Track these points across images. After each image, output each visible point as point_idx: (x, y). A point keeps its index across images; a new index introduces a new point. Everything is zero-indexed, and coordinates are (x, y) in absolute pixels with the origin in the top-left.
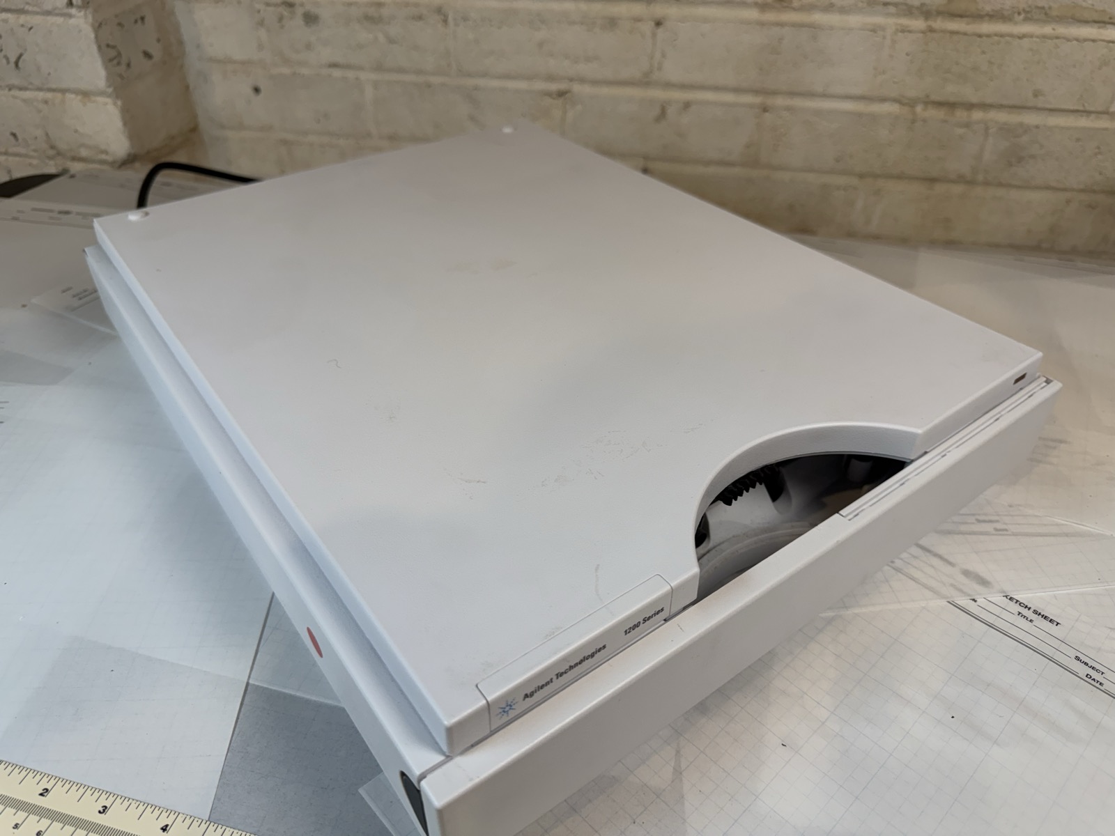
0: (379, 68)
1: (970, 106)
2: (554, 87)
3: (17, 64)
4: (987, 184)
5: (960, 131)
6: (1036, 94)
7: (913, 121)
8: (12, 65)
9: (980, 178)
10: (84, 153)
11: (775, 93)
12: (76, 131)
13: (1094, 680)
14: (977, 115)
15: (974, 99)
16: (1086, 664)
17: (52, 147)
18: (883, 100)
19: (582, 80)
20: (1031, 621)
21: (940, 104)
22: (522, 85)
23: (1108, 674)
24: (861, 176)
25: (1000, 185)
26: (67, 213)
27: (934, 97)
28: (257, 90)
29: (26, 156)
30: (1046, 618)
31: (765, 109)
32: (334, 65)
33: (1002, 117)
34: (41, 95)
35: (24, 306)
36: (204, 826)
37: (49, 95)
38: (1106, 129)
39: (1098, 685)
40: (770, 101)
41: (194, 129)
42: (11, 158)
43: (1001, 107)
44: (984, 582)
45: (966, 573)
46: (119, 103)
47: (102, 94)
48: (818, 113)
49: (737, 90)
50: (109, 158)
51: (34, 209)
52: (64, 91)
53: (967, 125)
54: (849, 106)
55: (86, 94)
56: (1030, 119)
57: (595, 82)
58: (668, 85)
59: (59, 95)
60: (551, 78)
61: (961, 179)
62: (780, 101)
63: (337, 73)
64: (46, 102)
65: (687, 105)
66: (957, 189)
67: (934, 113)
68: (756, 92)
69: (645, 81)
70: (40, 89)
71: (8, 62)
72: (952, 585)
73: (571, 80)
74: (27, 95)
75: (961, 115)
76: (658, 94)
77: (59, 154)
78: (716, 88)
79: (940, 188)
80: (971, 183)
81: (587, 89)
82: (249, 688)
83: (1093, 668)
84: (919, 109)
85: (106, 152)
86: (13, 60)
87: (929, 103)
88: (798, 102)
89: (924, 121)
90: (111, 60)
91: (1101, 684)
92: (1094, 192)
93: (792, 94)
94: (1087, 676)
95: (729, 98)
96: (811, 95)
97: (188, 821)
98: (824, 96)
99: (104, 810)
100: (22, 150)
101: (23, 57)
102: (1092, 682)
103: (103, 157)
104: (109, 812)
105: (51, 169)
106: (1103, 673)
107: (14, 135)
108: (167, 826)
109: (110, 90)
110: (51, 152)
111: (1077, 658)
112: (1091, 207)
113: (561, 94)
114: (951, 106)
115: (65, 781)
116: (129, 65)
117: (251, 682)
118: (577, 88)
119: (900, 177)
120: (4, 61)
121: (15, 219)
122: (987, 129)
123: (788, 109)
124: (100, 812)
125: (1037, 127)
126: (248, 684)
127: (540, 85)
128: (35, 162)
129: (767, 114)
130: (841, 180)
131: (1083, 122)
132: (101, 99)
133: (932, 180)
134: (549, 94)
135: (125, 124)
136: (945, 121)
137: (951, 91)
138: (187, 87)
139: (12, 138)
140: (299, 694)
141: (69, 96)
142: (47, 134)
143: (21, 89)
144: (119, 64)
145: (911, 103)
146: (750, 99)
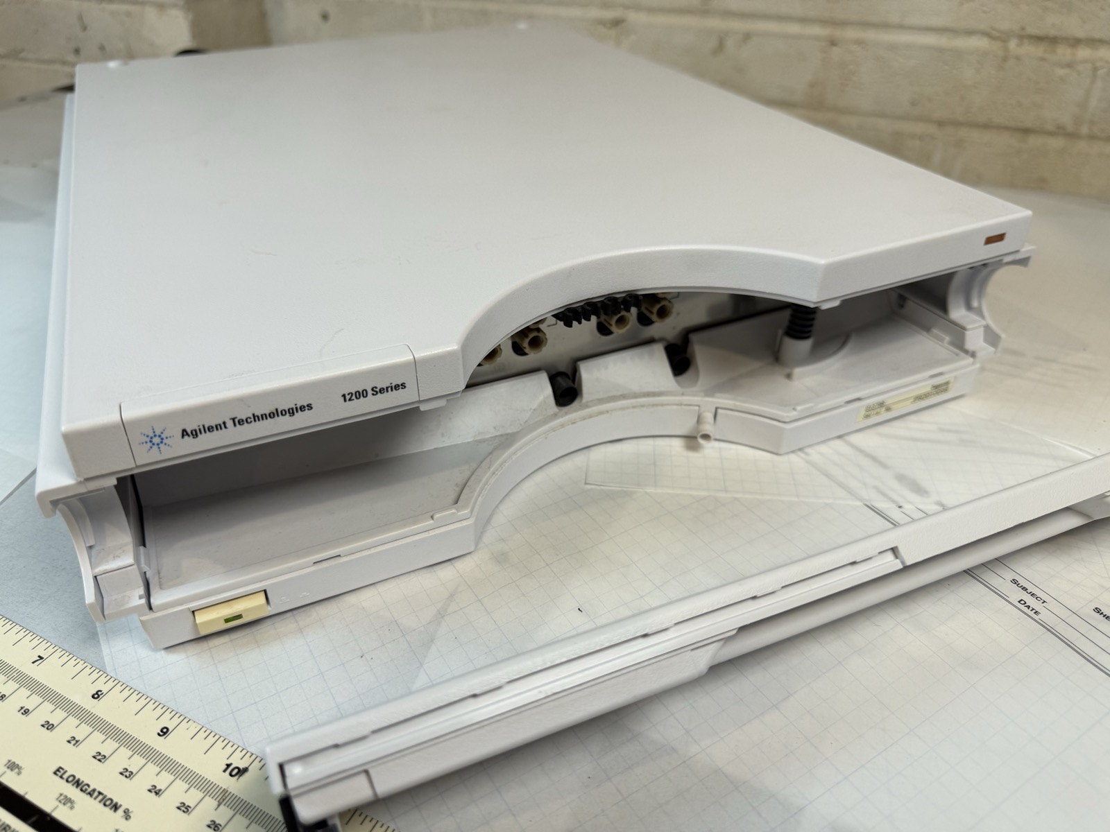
1: (1076, 42)
2: (609, 14)
4: (1092, 137)
5: (1061, 72)
7: (1005, 59)
9: (1084, 130)
11: (844, 24)
13: (1029, 607)
14: (1083, 53)
15: (1080, 34)
16: (1024, 589)
18: (970, 33)
19: (639, 8)
21: (1039, 39)
24: (941, 124)
27: (1031, 30)
28: (325, 17)
31: (833, 43)
34: (125, 8)
37: (132, 8)
40: (839, 33)
45: (901, 478)
46: (190, 16)
47: (175, 6)
48: (892, 47)
49: (803, 20)
52: (144, 4)
53: (1070, 65)
54: (931, 40)
55: (161, 7)
57: (651, 10)
58: (728, 14)
59: (140, 8)
60: (606, 5)
61: (1060, 131)
62: (851, 33)
65: (747, 37)
66: (1057, 143)
67: (1031, 50)
68: (824, 22)
69: (705, 11)
70: (125, 2)
72: (876, 488)
73: (627, 8)
74: (114, 7)
75: (1064, 52)
76: (715, 23)
78: (780, 18)
79: (1034, 141)
80: (1073, 136)
81: (644, 19)
83: (1034, 596)
84: (1013, 44)
87: (1024, 37)
88: (871, 35)
89: (1018, 58)
91: (1036, 613)
93: (865, 25)
95: (795, 29)
96: (885, 26)
98: (901, 27)
102: (1025, 609)
106: (1044, 602)
109: (182, 3)
111: (1015, 582)
113: (617, 23)
114: (1052, 41)
118: (633, 17)
119: (986, 126)
122: (1095, 69)
123: (859, 42)
127: (594, 13)
129: (835, 49)
130: (918, 128)
132: (174, 12)
133: (1026, 131)
134: (602, 22)
136: (1043, 59)
137: (1053, 23)
141: (148, 9)
143: (109, 2)
145: (1001, 37)
146: (817, 30)
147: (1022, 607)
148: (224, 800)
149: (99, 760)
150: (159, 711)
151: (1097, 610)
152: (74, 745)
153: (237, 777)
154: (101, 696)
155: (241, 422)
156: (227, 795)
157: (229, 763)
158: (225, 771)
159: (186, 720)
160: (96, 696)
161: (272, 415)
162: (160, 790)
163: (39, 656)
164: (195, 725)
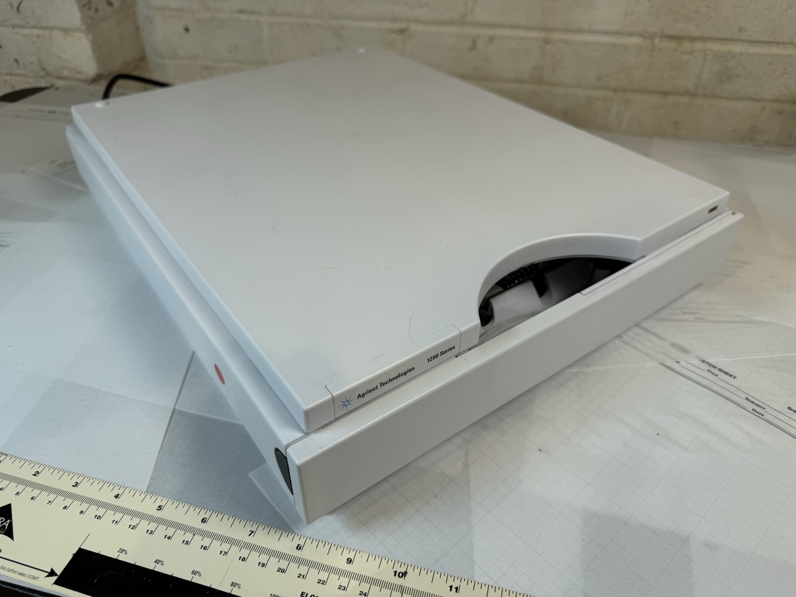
0: (273, 13)
1: (694, 39)
2: (397, 26)
3: (18, 8)
4: (705, 96)
5: (686, 57)
6: (741, 30)
7: (653, 50)
8: (15, 9)
9: (700, 91)
10: (65, 73)
11: (553, 30)
12: (60, 58)
13: (758, 412)
14: (698, 45)
15: (697, 34)
16: (753, 402)
17: (43, 69)
18: (631, 34)
19: (417, 21)
20: (716, 375)
21: (672, 38)
22: (374, 25)
23: (768, 410)
24: (615, 90)
25: (715, 97)
26: (53, 112)
27: (668, 32)
28: (187, 30)
29: (25, 76)
30: (726, 373)
31: (547, 42)
32: (241, 11)
33: (716, 47)
34: (35, 31)
35: (24, 172)
36: (143, 496)
37: (41, 32)
38: (791, 56)
39: (760, 416)
40: (550, 36)
41: (143, 59)
42: (14, 78)
43: (715, 39)
44: (685, 351)
45: (674, 345)
46: (90, 37)
47: (78, 30)
48: (584, 44)
49: (527, 28)
50: (83, 77)
51: (31, 110)
52: (51, 28)
53: (691, 53)
54: (607, 39)
55: (66, 31)
56: (737, 48)
57: (426, 23)
58: (478, 24)
59: (47, 32)
60: (394, 19)
61: (686, 93)
62: (557, 36)
63: (243, 17)
64: (39, 36)
65: (491, 39)
66: (685, 100)
67: (667, 44)
68: (541, 29)
69: (462, 22)
70: (34, 27)
71: (12, 7)
72: (663, 353)
73: (409, 21)
74: (25, 31)
75: (687, 45)
76: (471, 31)
77: (48, 74)
78: (512, 27)
79: (671, 99)
80: (694, 95)
81: (420, 28)
82: (175, 412)
83: (758, 405)
84: (657, 41)
85: (80, 73)
86: (15, 6)
87: (664, 36)
88: (571, 37)
89: (660, 50)
90: (84, 6)
91: (762, 415)
92: (781, 101)
93: (567, 30)
94: (753, 410)
95: (522, 33)
96: (580, 31)
97: (132, 492)
98: (589, 32)
99: (76, 485)
100: (22, 72)
101: (22, 4)
102: (757, 414)
103: (79, 76)
104: (80, 486)
105: (42, 84)
106: (764, 408)
107: (16, 61)
108: (118, 495)
109: (83, 28)
110: (43, 73)
111: (747, 399)
112: (780, 112)
113: (402, 31)
114: (680, 39)
115: (50, 467)
116: (96, 10)
117: (177, 408)
118: (413, 27)
119: (643, 91)
120: (9, 7)
121: (17, 116)
122: (705, 55)
123: (564, 41)
124: (73, 486)
125: (741, 54)
126: (174, 410)
127: (387, 25)
128: (31, 80)
129: (548, 46)
130: (601, 94)
131: (775, 50)
132: (77, 34)
133: (666, 93)
134: (393, 31)
135: (94, 52)
136: (675, 50)
137: (680, 28)
138: (137, 28)
139: (15, 63)
140: (209, 415)
141: (55, 32)
142: (40, 60)
143: (21, 27)
144: (89, 9)
145: (651, 37)
146: (536, 34)
147: (755, 413)
148: (403, 591)
149: (322, 584)
150: (340, 550)
151: (789, 408)
152: (303, 578)
153: (403, 577)
154: (302, 548)
155: (384, 384)
156: (403, 588)
157: (395, 571)
158: (395, 575)
159: (358, 552)
160: (299, 548)
161: (397, 377)
162: (366, 593)
163: (251, 531)
164: (364, 554)
